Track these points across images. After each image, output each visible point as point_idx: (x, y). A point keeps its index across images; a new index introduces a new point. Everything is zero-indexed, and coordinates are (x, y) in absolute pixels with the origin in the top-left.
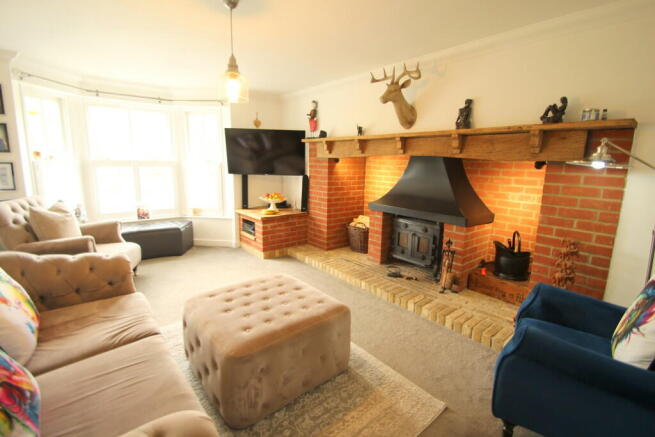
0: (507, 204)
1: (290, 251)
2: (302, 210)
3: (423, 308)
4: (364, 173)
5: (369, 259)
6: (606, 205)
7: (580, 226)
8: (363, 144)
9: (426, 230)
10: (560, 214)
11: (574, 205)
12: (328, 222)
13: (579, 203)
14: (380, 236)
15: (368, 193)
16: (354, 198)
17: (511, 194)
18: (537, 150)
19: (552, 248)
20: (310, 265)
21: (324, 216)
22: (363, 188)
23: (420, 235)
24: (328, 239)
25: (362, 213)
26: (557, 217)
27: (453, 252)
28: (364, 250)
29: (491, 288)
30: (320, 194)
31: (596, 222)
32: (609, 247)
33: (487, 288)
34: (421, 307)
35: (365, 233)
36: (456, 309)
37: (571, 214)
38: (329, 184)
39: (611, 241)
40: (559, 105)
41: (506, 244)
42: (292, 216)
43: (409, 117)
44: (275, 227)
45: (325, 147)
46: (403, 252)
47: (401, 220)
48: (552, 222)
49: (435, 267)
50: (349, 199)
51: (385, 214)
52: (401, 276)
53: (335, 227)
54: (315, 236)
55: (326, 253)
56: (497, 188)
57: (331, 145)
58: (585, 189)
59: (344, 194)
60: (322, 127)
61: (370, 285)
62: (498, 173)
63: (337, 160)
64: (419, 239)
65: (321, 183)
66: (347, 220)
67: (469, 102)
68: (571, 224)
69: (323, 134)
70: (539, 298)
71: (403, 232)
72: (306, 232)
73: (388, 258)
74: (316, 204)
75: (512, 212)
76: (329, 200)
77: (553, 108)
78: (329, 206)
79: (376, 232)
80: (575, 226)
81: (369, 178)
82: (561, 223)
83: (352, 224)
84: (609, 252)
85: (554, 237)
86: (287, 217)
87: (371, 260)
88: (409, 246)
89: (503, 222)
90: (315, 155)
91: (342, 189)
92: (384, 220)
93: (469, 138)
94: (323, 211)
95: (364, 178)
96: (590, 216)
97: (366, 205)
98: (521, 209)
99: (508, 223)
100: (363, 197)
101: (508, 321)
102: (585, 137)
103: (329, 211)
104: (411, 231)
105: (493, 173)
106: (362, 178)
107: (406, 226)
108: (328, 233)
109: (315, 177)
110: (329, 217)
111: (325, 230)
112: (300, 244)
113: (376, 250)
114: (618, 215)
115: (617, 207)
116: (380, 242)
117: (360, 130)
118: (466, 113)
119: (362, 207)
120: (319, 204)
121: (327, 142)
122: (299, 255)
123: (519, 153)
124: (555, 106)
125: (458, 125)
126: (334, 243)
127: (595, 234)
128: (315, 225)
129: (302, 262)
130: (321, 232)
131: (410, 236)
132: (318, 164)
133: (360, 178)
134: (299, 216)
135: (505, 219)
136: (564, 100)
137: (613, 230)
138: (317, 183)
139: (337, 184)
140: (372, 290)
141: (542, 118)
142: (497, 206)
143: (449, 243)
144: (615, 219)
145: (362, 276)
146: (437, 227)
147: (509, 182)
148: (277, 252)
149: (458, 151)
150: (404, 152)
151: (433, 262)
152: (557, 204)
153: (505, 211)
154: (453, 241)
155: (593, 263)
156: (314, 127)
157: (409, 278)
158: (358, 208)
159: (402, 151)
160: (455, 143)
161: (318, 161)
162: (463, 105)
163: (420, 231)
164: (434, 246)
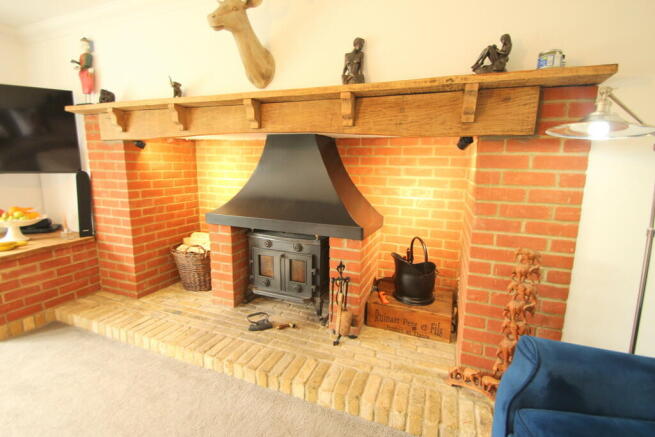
0: (397, 202)
1: (60, 313)
2: (82, 234)
3: (320, 390)
4: (195, 167)
5: (214, 302)
6: (563, 197)
7: (531, 228)
8: (185, 112)
9: (300, 248)
10: (503, 213)
11: (522, 199)
12: (136, 251)
13: (527, 196)
14: (230, 264)
15: (203, 196)
16: (180, 207)
17: (401, 188)
18: (472, 118)
19: (493, 263)
20: (100, 337)
21: (126, 241)
22: (196, 189)
23: (291, 257)
24: (138, 279)
25: (197, 229)
26: (497, 217)
27: (347, 280)
28: (206, 285)
29: (396, 320)
30: (115, 204)
31: (552, 222)
32: (570, 255)
33: (392, 321)
34: (316, 388)
35: (205, 261)
36: (368, 375)
37: (519, 213)
38: (130, 186)
39: (572, 247)
40: (500, 46)
41: (403, 254)
42: (59, 248)
43: (264, 67)
44: (16, 274)
45: (114, 119)
46: (268, 284)
47: (260, 237)
48: (490, 225)
49: (318, 300)
50: (171, 208)
51: (234, 229)
52: (269, 326)
53: (149, 256)
54: (113, 275)
55: (137, 303)
56: (382, 181)
57: (124, 116)
58: (536, 175)
59: (161, 201)
60: (105, 84)
61: (220, 359)
62: (383, 162)
63: (141, 145)
64: (291, 261)
65: (114, 185)
66: (171, 241)
67: (360, 43)
68: (517, 228)
69: (107, 97)
70: (543, 372)
71: (266, 254)
72: (96, 270)
73: (245, 295)
74: (107, 221)
75: (404, 212)
76: (133, 214)
77: (491, 52)
78: (133, 223)
79: (223, 259)
80: (523, 229)
81: (203, 174)
82: (505, 226)
83: (181, 248)
84: (569, 263)
85: (495, 247)
86: (47, 251)
87: (217, 303)
88: (277, 274)
89: (393, 226)
90: (98, 137)
91: (159, 193)
92: (234, 239)
93: (365, 101)
94: (124, 232)
95: (195, 175)
96: (542, 213)
97: (202, 215)
98: (414, 207)
99: (399, 227)
100: (196, 204)
101: (439, 376)
102: (537, 96)
103: (134, 232)
104: (278, 251)
105: (377, 162)
106: (192, 175)
107: (270, 244)
108: (137, 269)
109: (103, 176)
110: (135, 241)
111: (132, 265)
112: (83, 294)
113: (226, 286)
114: (580, 210)
115: (578, 198)
116: (231, 274)
117: (177, 90)
118: (356, 61)
119: (197, 219)
120: (117, 222)
121: (115, 110)
122: (78, 319)
123: (443, 123)
124: (495, 47)
125: (346, 80)
126: (151, 283)
127: (550, 239)
128: (112, 257)
129: (84, 333)
130: (122, 268)
131: (277, 260)
132: (106, 152)
133: (188, 175)
134: (76, 246)
135: (398, 221)
136: (506, 40)
137: (574, 232)
138: (107, 185)
139: (147, 185)
140: (226, 370)
141: (476, 67)
142: (386, 205)
143: (341, 266)
144: (576, 216)
145: (205, 343)
146: (317, 243)
147: (397, 173)
148: (28, 322)
149: (350, 122)
150: (260, 127)
151: (314, 294)
152: (498, 200)
153: (395, 211)
154: (345, 262)
155: (549, 280)
156: (90, 85)
157: (283, 327)
158: (189, 221)
159: (255, 125)
160: (347, 108)
161: (104, 146)
162: (350, 49)
163: (292, 250)
164: (314, 271)
